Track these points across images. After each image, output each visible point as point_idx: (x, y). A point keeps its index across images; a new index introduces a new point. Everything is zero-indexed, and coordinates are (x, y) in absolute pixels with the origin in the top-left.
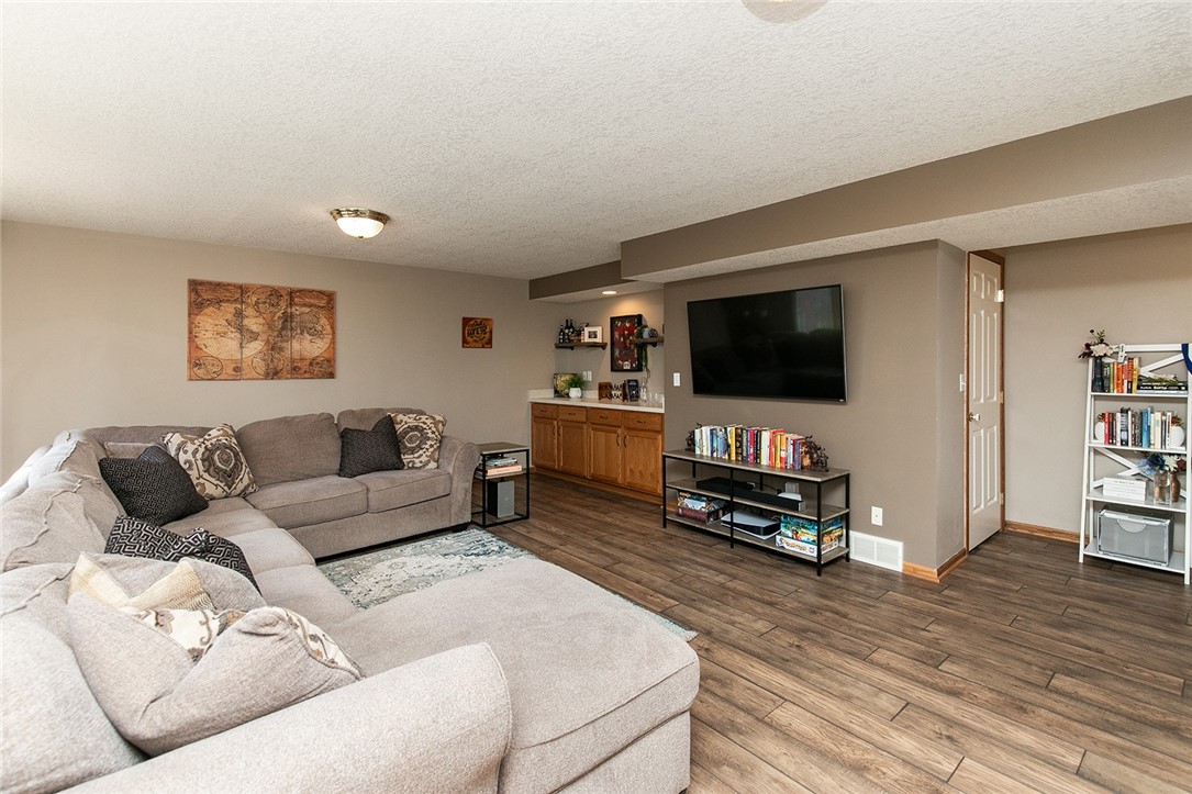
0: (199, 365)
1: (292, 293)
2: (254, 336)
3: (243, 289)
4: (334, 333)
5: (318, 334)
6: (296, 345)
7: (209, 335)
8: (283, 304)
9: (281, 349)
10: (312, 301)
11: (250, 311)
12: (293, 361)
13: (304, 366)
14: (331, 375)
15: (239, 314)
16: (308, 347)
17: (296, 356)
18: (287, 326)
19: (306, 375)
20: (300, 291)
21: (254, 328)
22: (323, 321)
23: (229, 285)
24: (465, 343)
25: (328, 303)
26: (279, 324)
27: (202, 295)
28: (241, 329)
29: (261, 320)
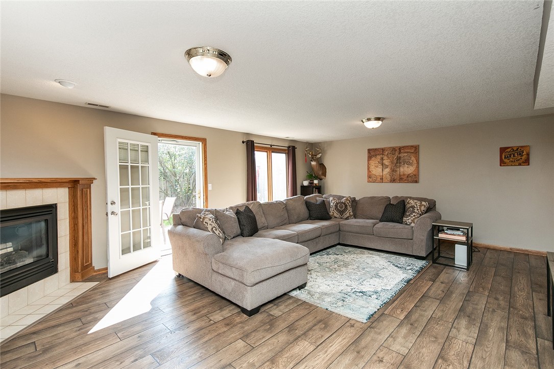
0: (371, 178)
1: (400, 148)
2: (387, 166)
3: (383, 150)
4: (418, 163)
5: (410, 164)
6: (402, 169)
7: (373, 167)
8: (397, 153)
9: (396, 171)
10: (408, 151)
11: (385, 158)
12: (400, 176)
13: (405, 178)
14: (416, 182)
15: (382, 159)
16: (407, 170)
17: (402, 174)
18: (398, 162)
19: (406, 181)
20: (403, 147)
21: (387, 164)
22: (413, 158)
23: (379, 149)
24: (502, 163)
25: (415, 150)
26: (395, 161)
27: (372, 153)
28: (383, 164)
29: (389, 160)
